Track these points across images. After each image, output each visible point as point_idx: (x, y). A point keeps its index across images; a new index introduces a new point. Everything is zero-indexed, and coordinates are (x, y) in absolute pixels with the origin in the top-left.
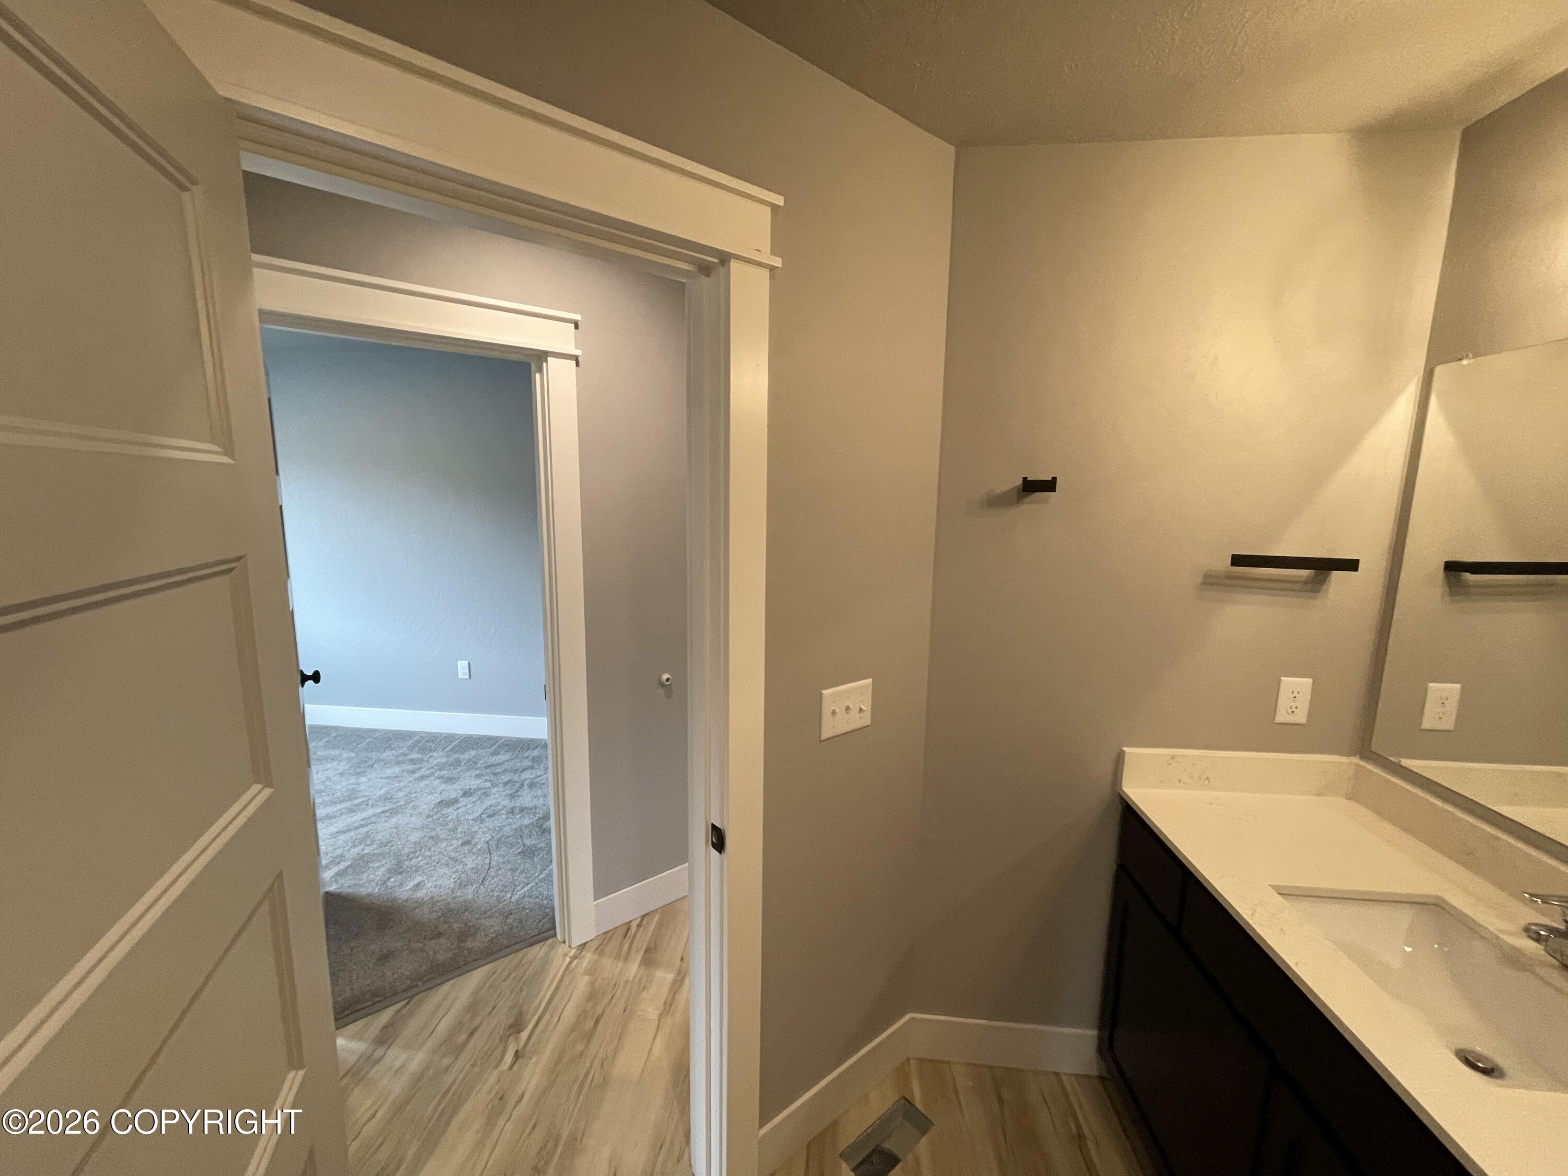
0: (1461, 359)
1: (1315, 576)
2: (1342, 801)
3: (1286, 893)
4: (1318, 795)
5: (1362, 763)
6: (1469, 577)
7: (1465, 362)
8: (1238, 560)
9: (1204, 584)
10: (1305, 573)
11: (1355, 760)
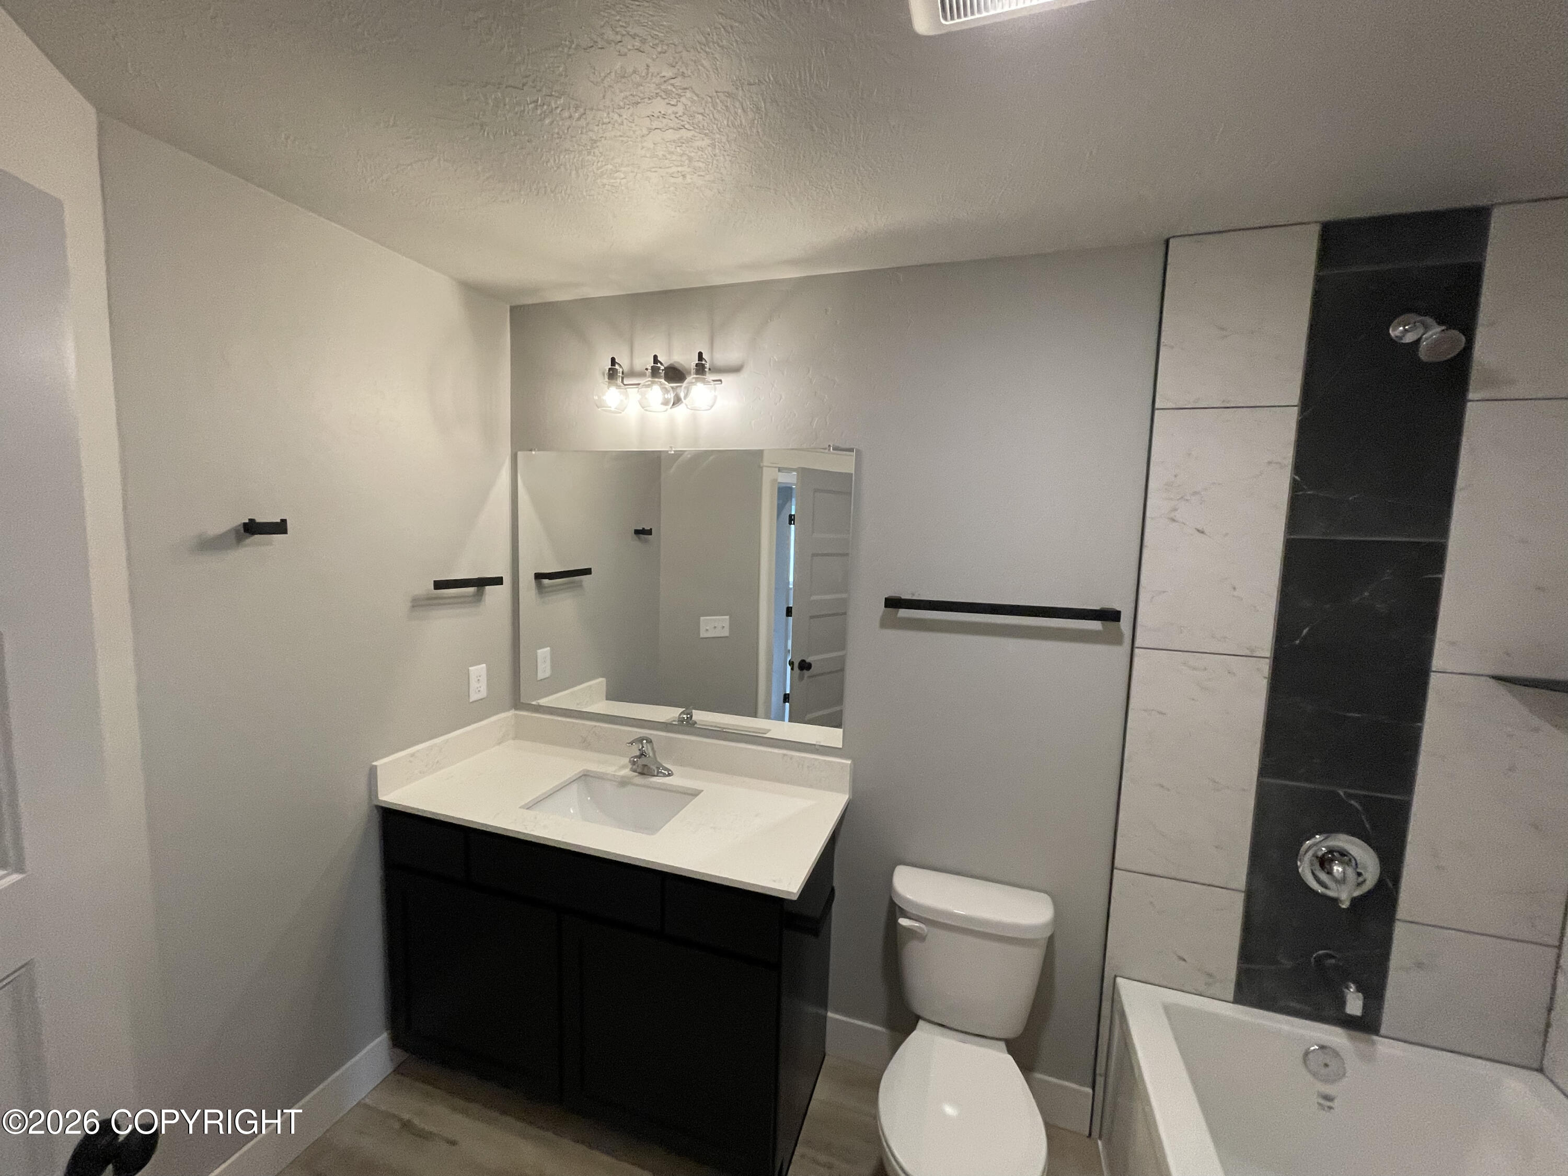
0: (531, 450)
1: (478, 591)
2: (511, 742)
3: (529, 807)
4: (499, 744)
5: (517, 712)
6: (546, 581)
7: (534, 453)
8: (439, 585)
9: (413, 607)
10: (471, 590)
11: (512, 712)
